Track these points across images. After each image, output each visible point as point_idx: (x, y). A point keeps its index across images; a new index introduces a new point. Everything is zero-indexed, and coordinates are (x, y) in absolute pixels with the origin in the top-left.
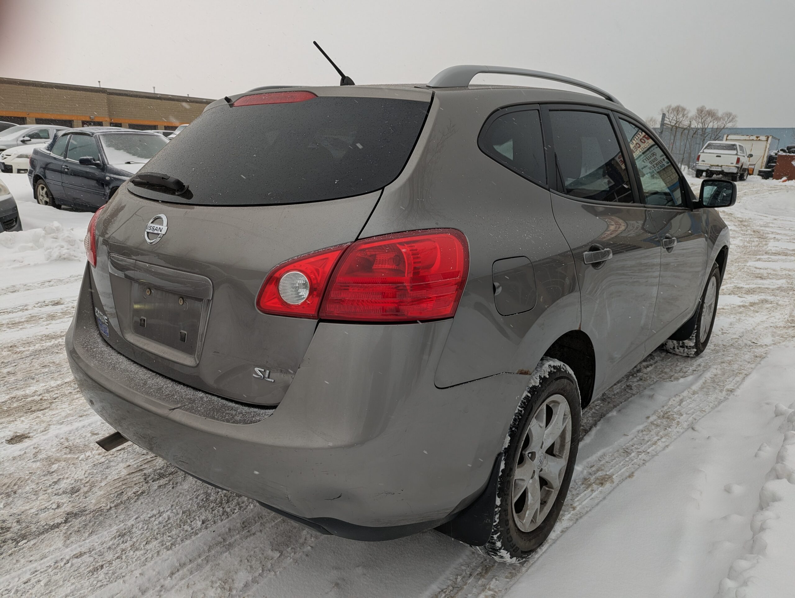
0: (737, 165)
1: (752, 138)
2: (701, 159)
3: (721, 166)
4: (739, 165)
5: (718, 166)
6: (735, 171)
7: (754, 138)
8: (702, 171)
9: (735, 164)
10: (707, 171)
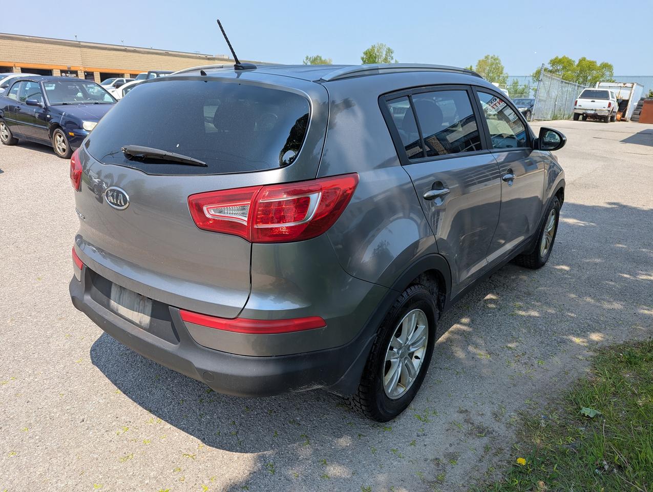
0: (609, 109)
1: (620, 85)
2: (578, 104)
3: (595, 110)
4: (611, 109)
5: (592, 110)
6: (606, 114)
7: (622, 85)
8: (579, 114)
9: (607, 108)
10: (583, 114)
